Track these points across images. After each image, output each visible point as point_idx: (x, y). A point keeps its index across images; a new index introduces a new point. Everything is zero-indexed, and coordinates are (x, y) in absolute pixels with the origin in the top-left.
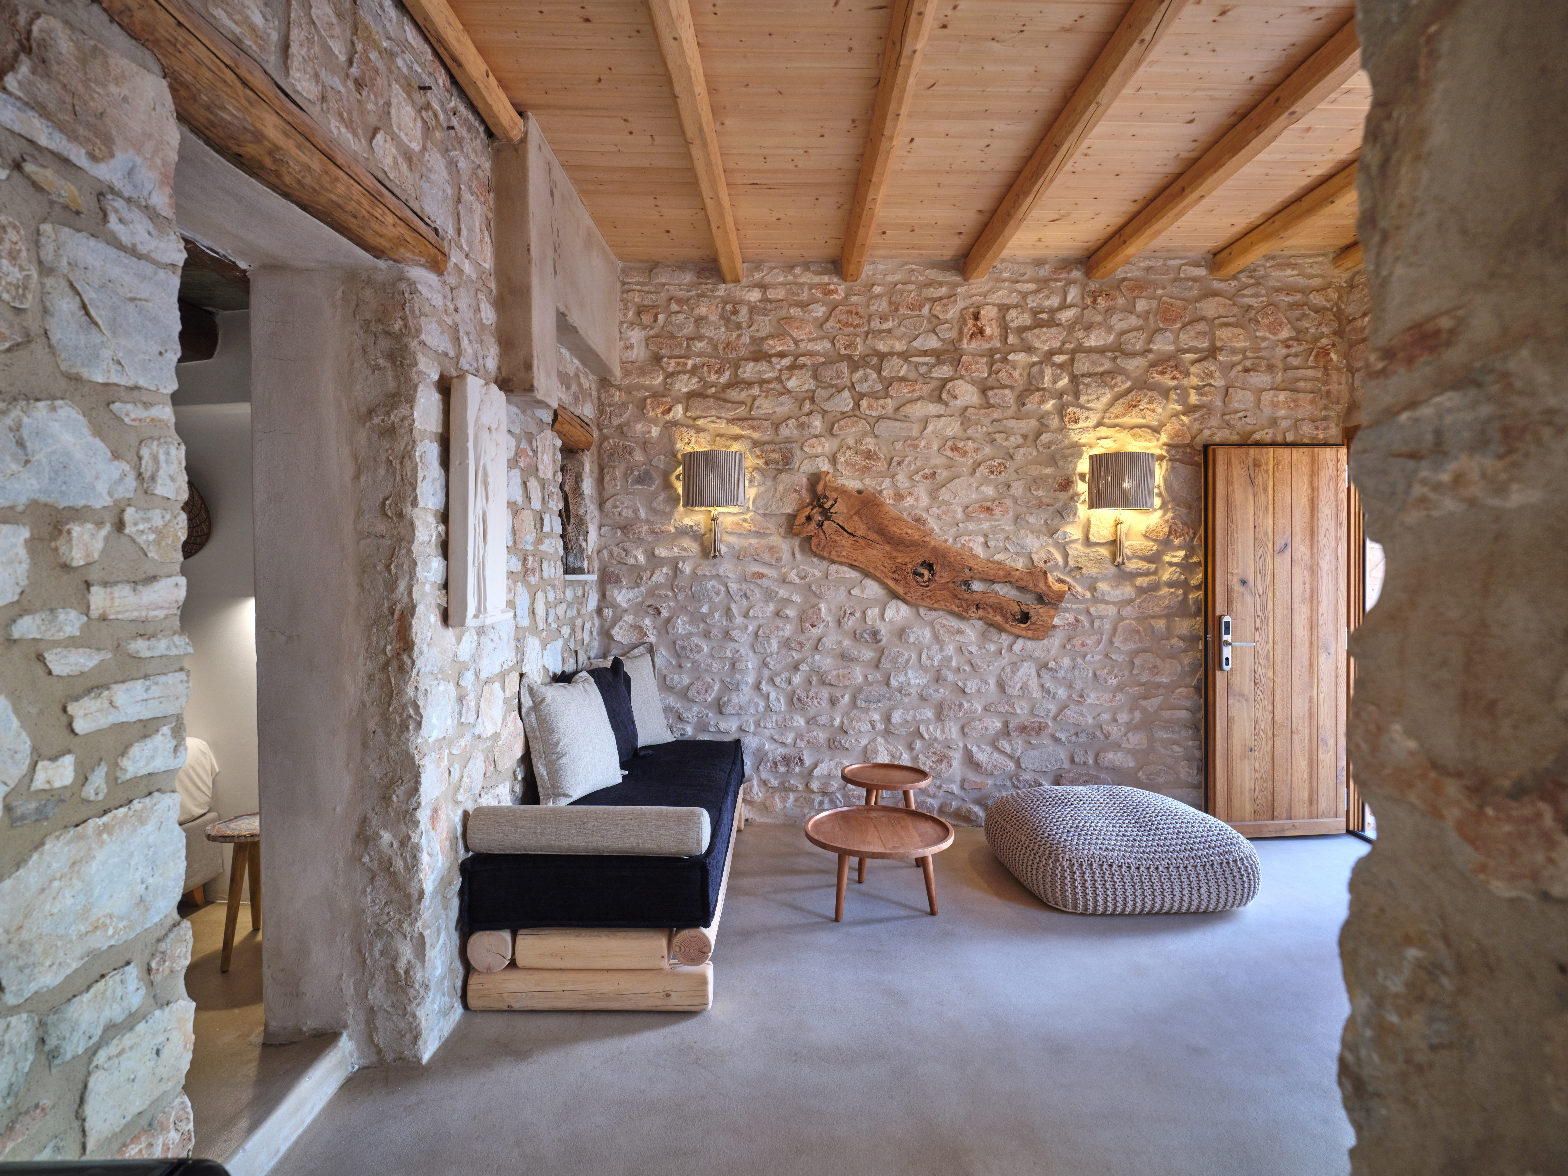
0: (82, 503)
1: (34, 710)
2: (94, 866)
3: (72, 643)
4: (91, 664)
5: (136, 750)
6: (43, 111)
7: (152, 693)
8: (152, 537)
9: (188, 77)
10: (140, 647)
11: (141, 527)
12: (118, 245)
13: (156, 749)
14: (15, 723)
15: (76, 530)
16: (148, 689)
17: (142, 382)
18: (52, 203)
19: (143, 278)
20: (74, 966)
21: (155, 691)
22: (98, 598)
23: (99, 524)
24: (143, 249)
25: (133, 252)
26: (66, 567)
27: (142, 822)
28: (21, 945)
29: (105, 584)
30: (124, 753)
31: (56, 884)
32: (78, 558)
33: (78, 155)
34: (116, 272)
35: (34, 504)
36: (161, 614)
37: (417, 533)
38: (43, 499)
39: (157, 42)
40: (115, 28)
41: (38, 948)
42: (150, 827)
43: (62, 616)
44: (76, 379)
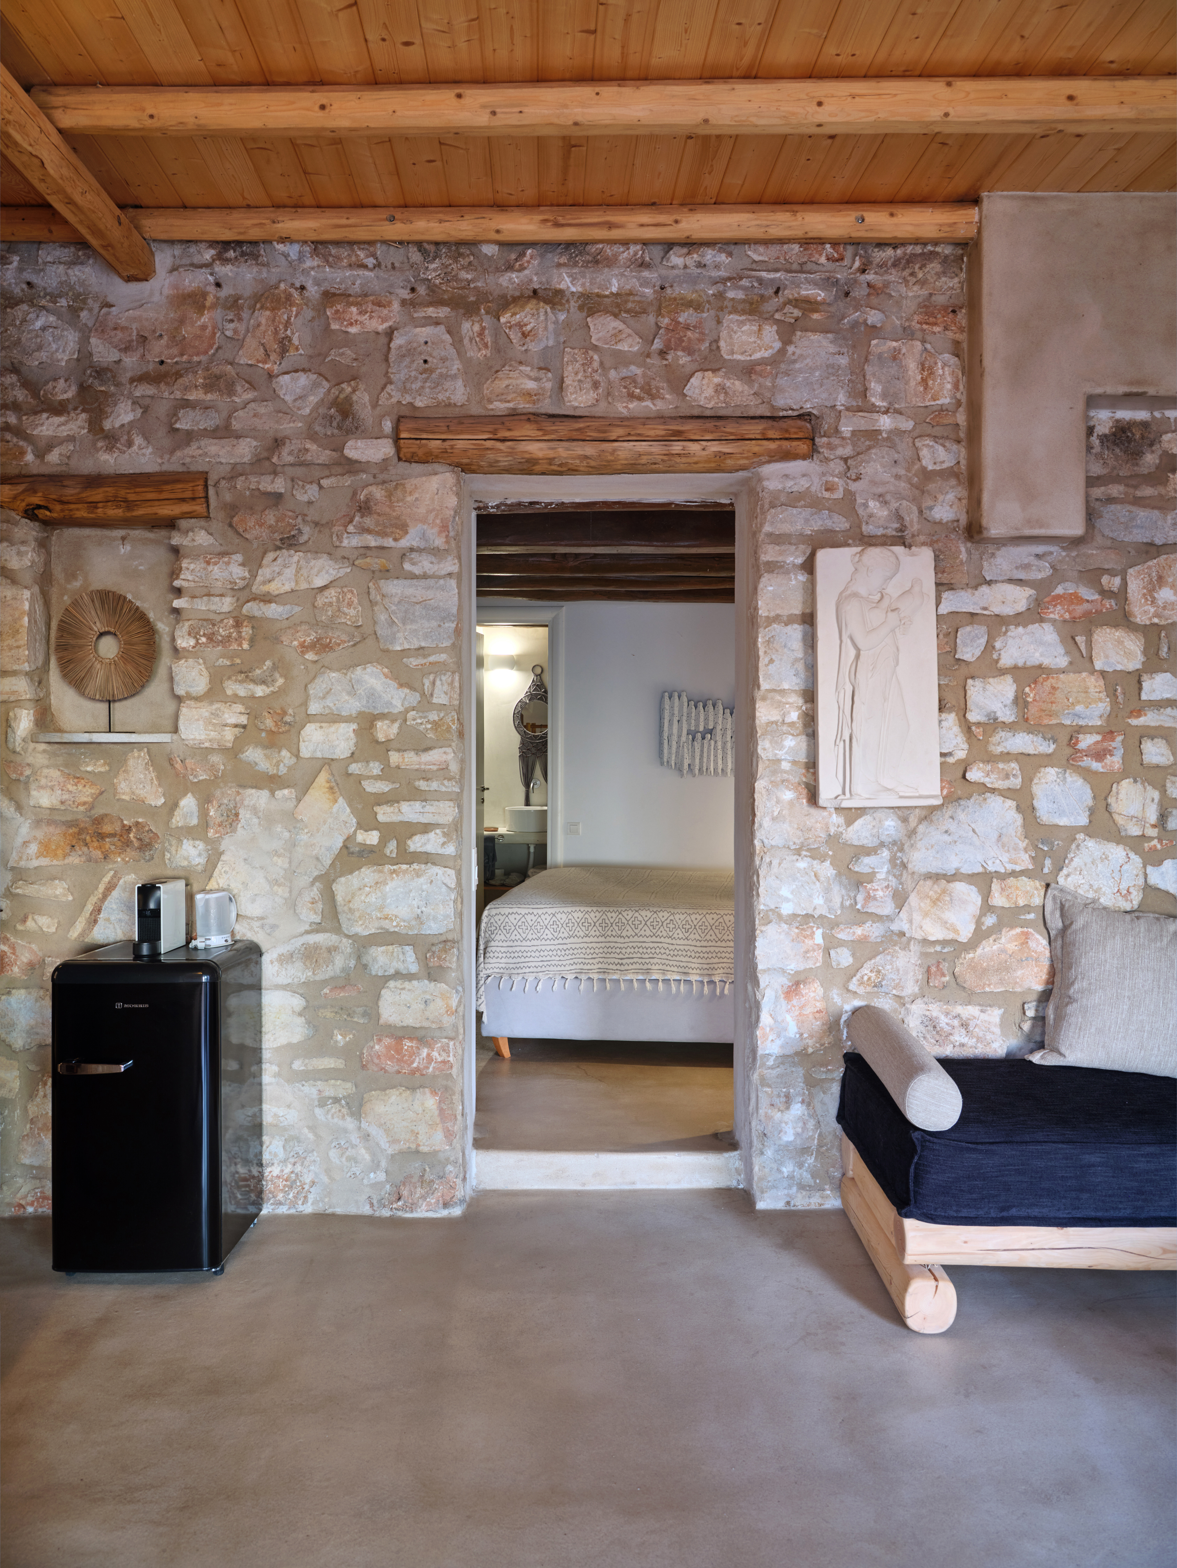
0: (386, 711)
1: (360, 807)
2: (388, 888)
3: (377, 778)
4: (387, 789)
5: (417, 838)
6: (368, 531)
7: (426, 810)
8: (429, 726)
9: (465, 461)
10: (422, 785)
11: (419, 721)
12: (413, 577)
13: (428, 840)
14: (348, 810)
15: (379, 724)
16: (424, 807)
17: (423, 644)
18: (373, 572)
19: (428, 588)
20: (373, 931)
21: (429, 808)
22: (395, 758)
23: (393, 721)
24: (430, 573)
25: (425, 576)
26: (377, 742)
27: (418, 876)
28: (350, 909)
29: (399, 750)
30: (410, 837)
31: (367, 889)
32: (381, 737)
33: (389, 542)
34: (410, 591)
35: (360, 714)
36: (435, 768)
37: (758, 714)
38: (367, 710)
39: (437, 457)
40: (414, 465)
41: (357, 914)
42: (422, 880)
43: (371, 765)
44: (387, 651)
